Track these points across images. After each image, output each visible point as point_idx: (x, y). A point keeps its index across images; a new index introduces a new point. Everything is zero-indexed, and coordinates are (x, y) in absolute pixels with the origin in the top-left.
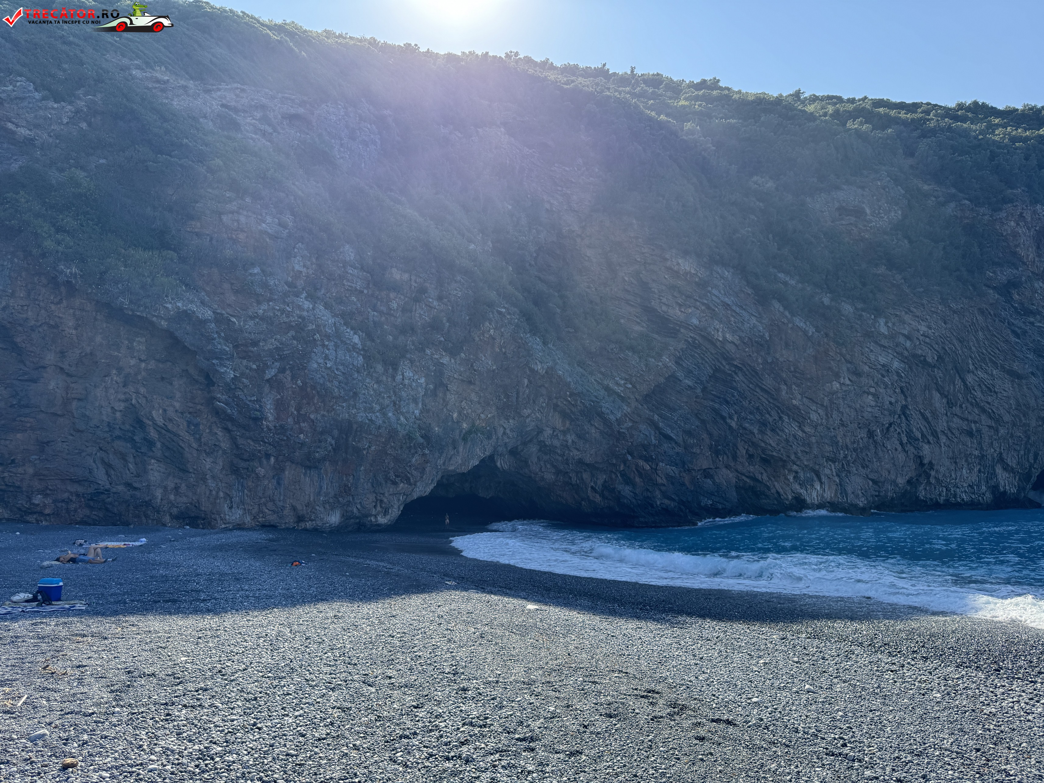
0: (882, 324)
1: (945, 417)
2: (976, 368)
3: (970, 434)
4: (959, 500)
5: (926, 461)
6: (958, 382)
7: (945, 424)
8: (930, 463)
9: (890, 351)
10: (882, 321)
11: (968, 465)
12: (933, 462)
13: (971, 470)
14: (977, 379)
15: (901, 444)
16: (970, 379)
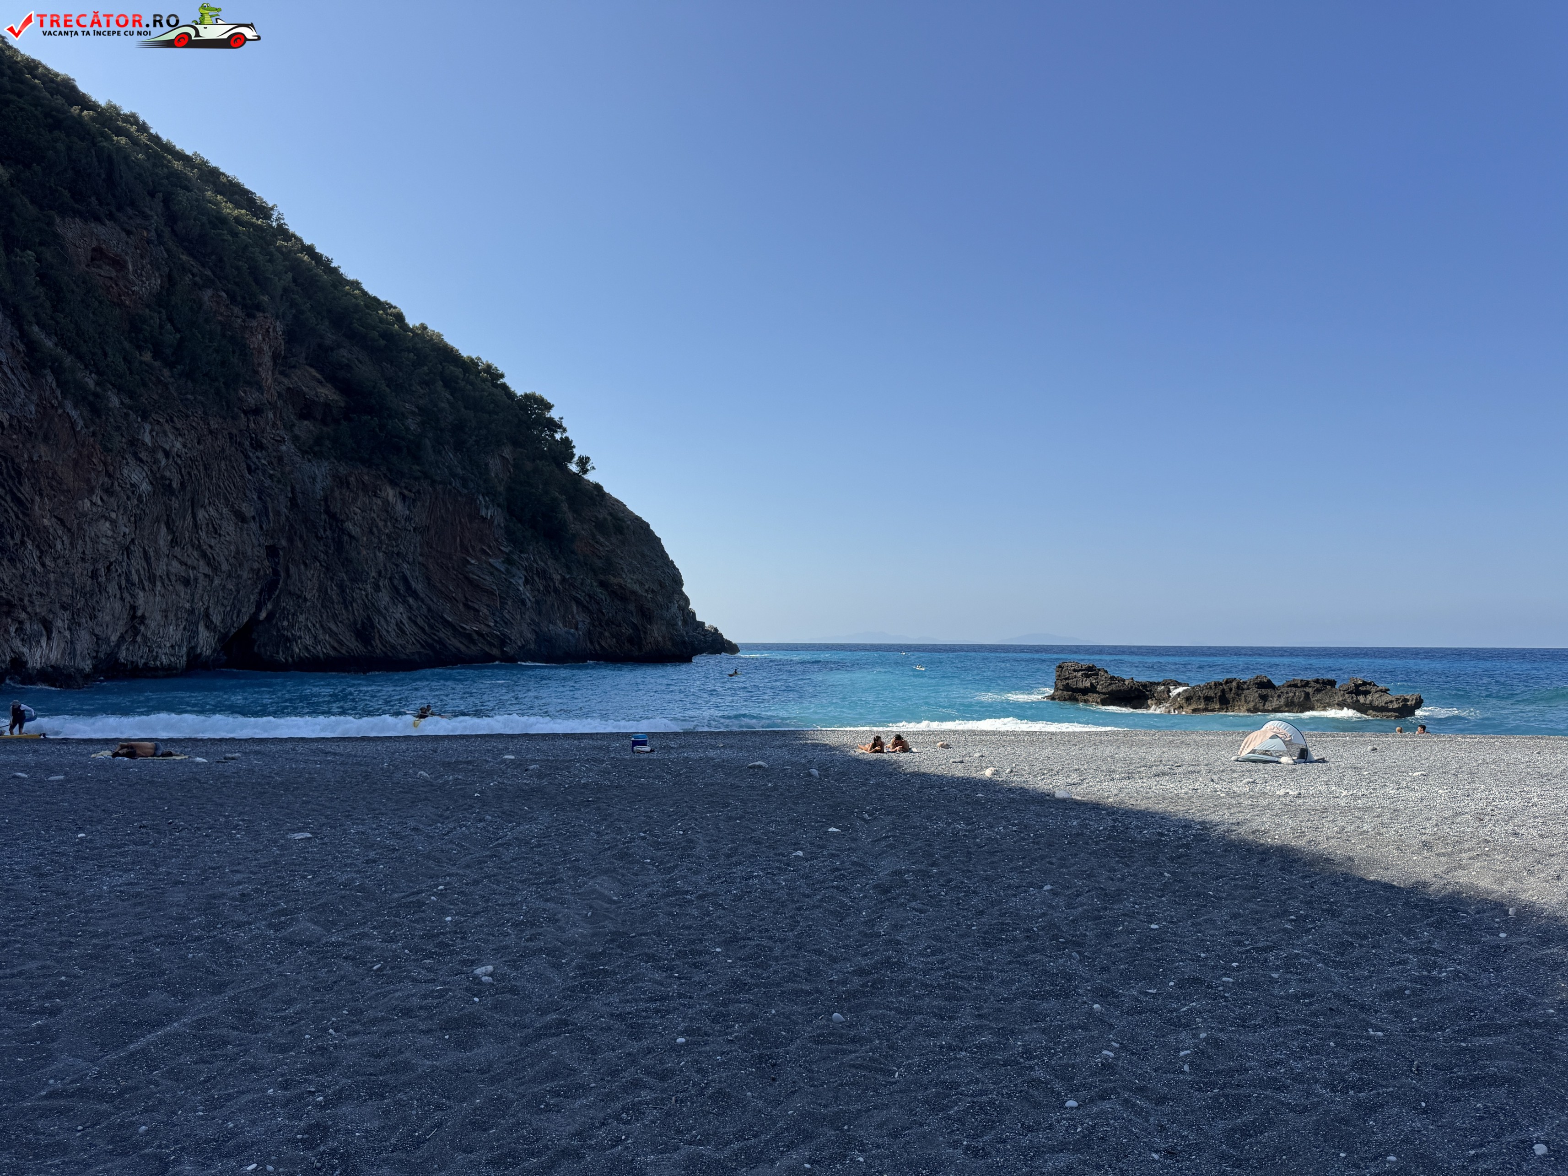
0: (147, 431)
1: (166, 559)
2: (210, 503)
3: (186, 582)
4: (158, 663)
5: (139, 613)
6: (189, 517)
7: (165, 568)
8: (143, 617)
9: (145, 468)
10: (148, 427)
11: (177, 619)
12: (146, 614)
13: (177, 625)
14: (207, 516)
15: (120, 588)
16: (201, 514)
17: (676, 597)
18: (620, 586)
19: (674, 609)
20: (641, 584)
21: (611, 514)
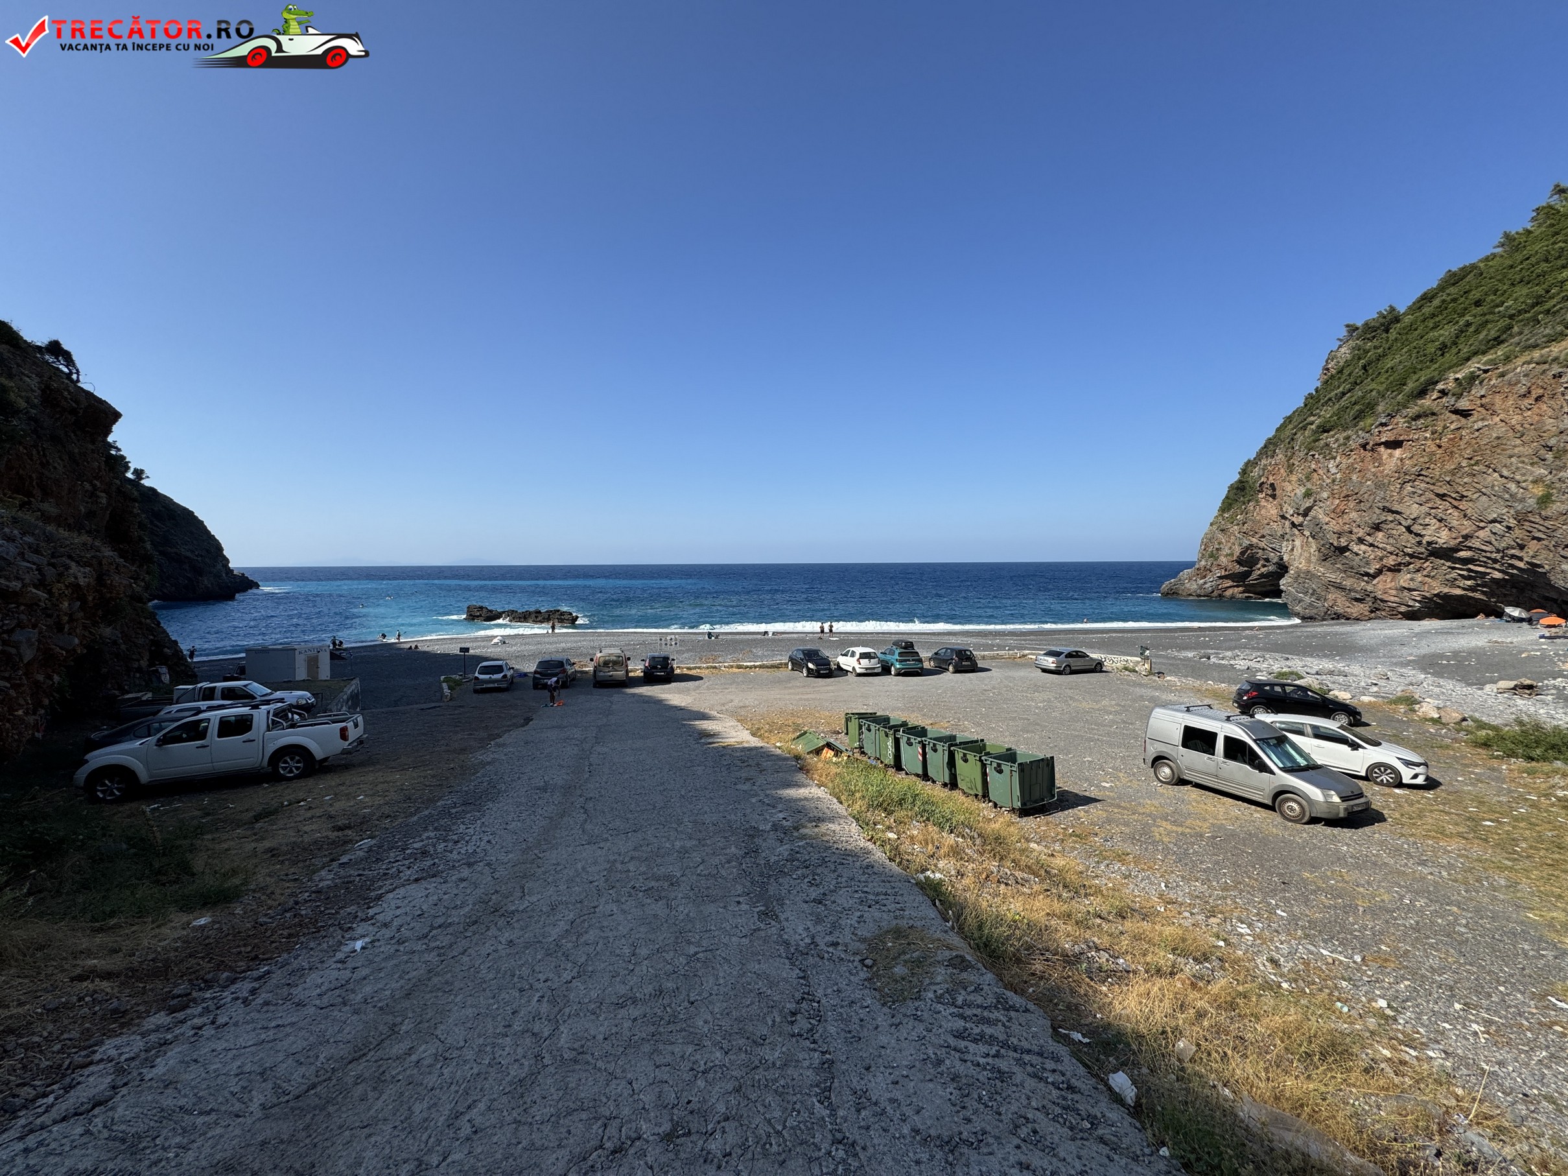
17: (220, 559)
18: (176, 553)
19: (219, 566)
20: (193, 552)
21: (163, 507)
